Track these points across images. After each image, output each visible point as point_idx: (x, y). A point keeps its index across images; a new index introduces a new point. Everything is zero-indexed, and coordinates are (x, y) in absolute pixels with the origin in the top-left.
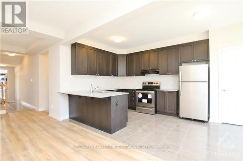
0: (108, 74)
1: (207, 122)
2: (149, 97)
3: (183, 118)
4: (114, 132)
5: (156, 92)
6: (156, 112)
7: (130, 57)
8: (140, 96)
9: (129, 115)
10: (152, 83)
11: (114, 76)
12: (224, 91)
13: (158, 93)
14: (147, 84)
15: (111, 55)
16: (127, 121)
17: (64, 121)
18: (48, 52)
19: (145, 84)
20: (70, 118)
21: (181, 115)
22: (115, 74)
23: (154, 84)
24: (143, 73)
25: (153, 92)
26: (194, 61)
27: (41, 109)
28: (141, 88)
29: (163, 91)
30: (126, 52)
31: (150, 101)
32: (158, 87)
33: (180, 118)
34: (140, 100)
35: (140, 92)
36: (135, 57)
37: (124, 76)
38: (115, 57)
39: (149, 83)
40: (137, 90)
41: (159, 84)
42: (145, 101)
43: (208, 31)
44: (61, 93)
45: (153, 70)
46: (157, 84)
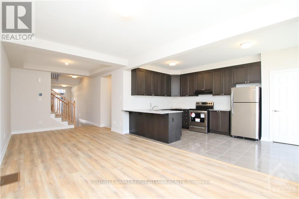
0: (162, 95)
1: (257, 140)
2: (202, 116)
3: (235, 137)
4: (171, 143)
5: (209, 112)
6: (209, 131)
7: (183, 78)
8: (193, 115)
9: (182, 133)
10: (205, 103)
11: (167, 96)
12: (275, 111)
13: (211, 113)
14: (200, 104)
15: (165, 76)
16: (181, 136)
17: (126, 134)
18: (111, 75)
19: (198, 105)
20: (130, 132)
21: (233, 133)
22: (169, 95)
23: (207, 105)
24: (197, 93)
25: (206, 112)
26: (247, 83)
27: (102, 126)
28: (194, 108)
29: (216, 111)
30: (179, 72)
31: (202, 120)
32: (212, 107)
33: (232, 136)
34: (193, 119)
35: (193, 112)
36: (188, 78)
37: (177, 96)
38: (168, 77)
39: (203, 103)
40: (190, 109)
41: (212, 105)
42: (198, 120)
43: (260, 54)
44: (124, 111)
45: (207, 91)
46: (211, 105)
